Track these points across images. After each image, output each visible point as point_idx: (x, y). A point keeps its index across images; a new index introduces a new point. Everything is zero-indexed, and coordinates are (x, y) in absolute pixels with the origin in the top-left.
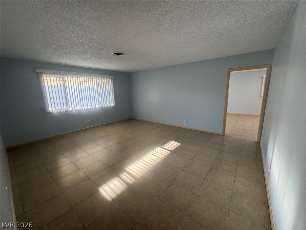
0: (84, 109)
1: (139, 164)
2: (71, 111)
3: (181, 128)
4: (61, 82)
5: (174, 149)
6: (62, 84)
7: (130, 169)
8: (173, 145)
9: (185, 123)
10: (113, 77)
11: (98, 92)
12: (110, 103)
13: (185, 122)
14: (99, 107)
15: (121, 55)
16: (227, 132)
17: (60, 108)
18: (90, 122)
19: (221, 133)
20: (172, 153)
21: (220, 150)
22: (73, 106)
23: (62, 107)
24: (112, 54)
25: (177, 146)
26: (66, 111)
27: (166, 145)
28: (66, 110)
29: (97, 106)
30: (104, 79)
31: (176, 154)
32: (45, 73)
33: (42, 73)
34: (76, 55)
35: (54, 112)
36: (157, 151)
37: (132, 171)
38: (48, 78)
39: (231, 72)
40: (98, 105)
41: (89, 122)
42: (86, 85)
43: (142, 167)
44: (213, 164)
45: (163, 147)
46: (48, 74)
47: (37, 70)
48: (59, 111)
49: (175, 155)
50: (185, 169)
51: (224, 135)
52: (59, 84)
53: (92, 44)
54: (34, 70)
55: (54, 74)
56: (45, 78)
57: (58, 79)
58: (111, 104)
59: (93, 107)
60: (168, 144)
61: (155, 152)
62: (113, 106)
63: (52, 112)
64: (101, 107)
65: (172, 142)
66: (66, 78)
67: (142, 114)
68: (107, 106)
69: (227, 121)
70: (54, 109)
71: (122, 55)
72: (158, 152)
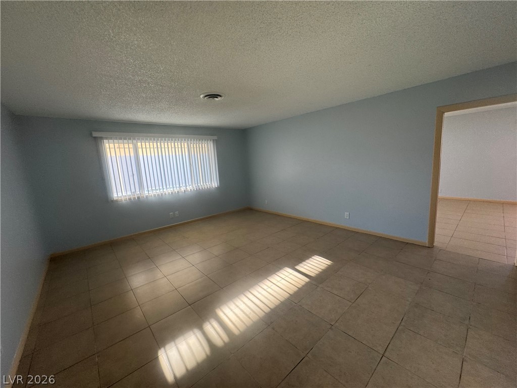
0: (167, 193)
1: (244, 303)
2: (147, 197)
3: (337, 228)
4: (132, 150)
5: (317, 272)
6: (132, 154)
7: (225, 314)
8: (316, 264)
9: (345, 219)
10: (215, 138)
11: (190, 164)
12: (211, 181)
13: (346, 217)
14: (192, 190)
15: (217, 97)
16: (439, 240)
17: (129, 193)
18: (178, 215)
19: (425, 241)
20: (314, 283)
21: (422, 283)
22: (150, 189)
23: (133, 190)
24: (202, 96)
25: (323, 268)
26: (138, 198)
27: (304, 263)
28: (140, 195)
29: (189, 188)
30: (200, 142)
31: (321, 286)
32: (106, 138)
33: (102, 138)
34: (146, 104)
35: (119, 199)
36: (283, 277)
37: (227, 316)
38: (112, 146)
39: (446, 114)
40: (191, 187)
41: (176, 216)
42: (171, 154)
43: (248, 311)
44: (405, 318)
45: (298, 267)
46: (111, 139)
47: (95, 134)
48: (127, 198)
49: (319, 289)
50: (337, 324)
51: (431, 246)
52: (128, 155)
53: (162, 83)
54: (91, 134)
55: (121, 139)
56: (107, 145)
57: (126, 146)
58: (213, 185)
59: (183, 189)
60: (307, 261)
61: (279, 279)
62: (217, 186)
63: (117, 200)
64: (195, 190)
65: (317, 259)
66: (139, 144)
67: (266, 201)
68: (206, 188)
69: (438, 215)
70: (120, 194)
71: (219, 98)
72: (287, 278)
